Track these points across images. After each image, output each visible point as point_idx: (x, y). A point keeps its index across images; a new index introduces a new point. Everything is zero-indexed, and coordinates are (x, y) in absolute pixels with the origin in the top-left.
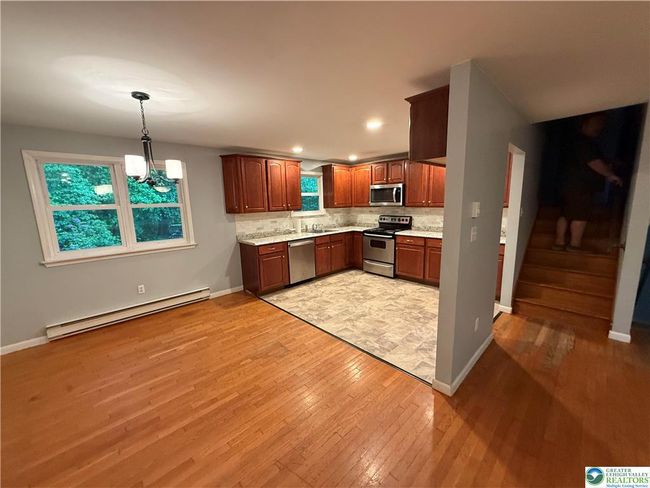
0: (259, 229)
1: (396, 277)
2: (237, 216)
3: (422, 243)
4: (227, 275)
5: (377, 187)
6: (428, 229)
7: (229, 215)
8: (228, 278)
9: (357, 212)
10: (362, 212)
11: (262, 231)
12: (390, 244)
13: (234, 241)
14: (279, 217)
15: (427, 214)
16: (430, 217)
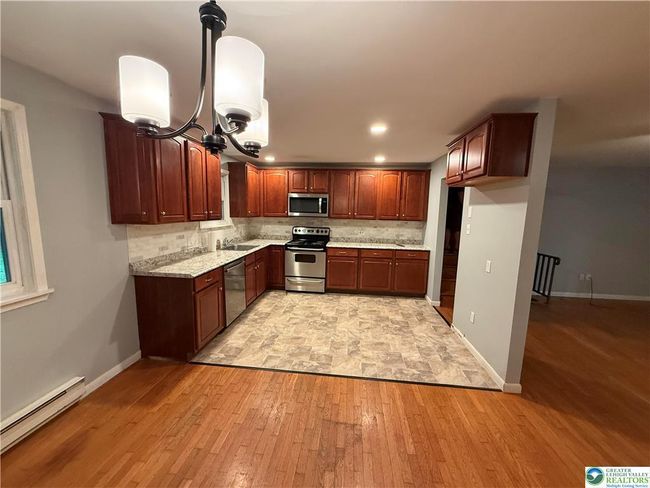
0: (162, 249)
1: (327, 291)
2: (130, 229)
3: (355, 254)
4: (113, 340)
5: (295, 195)
6: (347, 240)
7: (115, 227)
8: (115, 345)
9: (262, 223)
10: (269, 223)
11: (166, 252)
12: (321, 257)
13: (125, 273)
14: (186, 229)
15: (345, 225)
16: (348, 228)
